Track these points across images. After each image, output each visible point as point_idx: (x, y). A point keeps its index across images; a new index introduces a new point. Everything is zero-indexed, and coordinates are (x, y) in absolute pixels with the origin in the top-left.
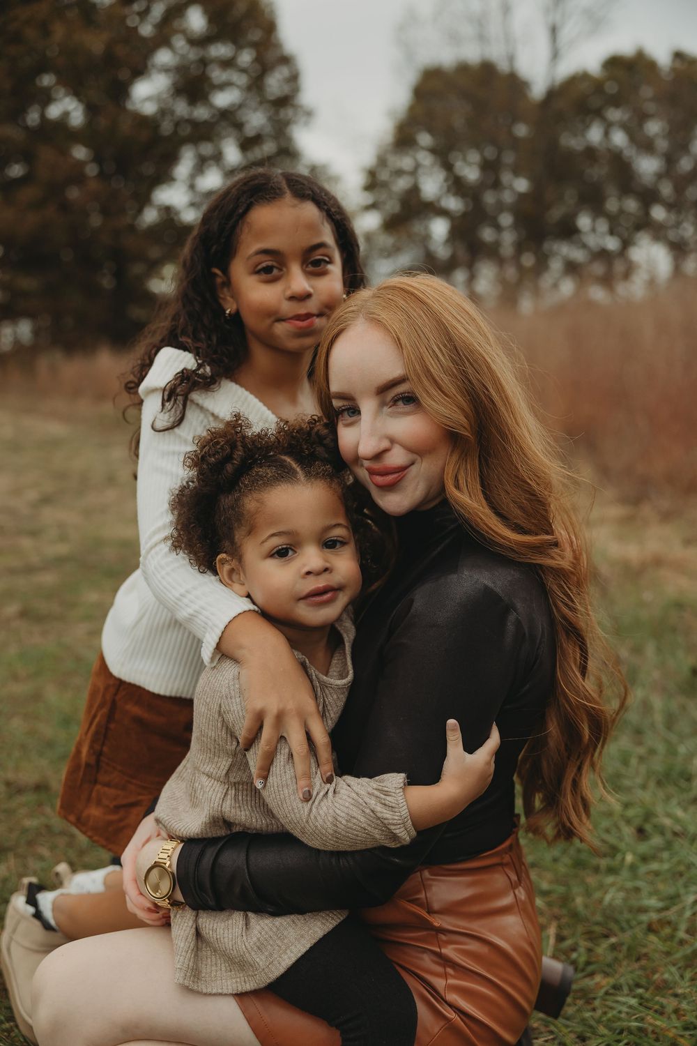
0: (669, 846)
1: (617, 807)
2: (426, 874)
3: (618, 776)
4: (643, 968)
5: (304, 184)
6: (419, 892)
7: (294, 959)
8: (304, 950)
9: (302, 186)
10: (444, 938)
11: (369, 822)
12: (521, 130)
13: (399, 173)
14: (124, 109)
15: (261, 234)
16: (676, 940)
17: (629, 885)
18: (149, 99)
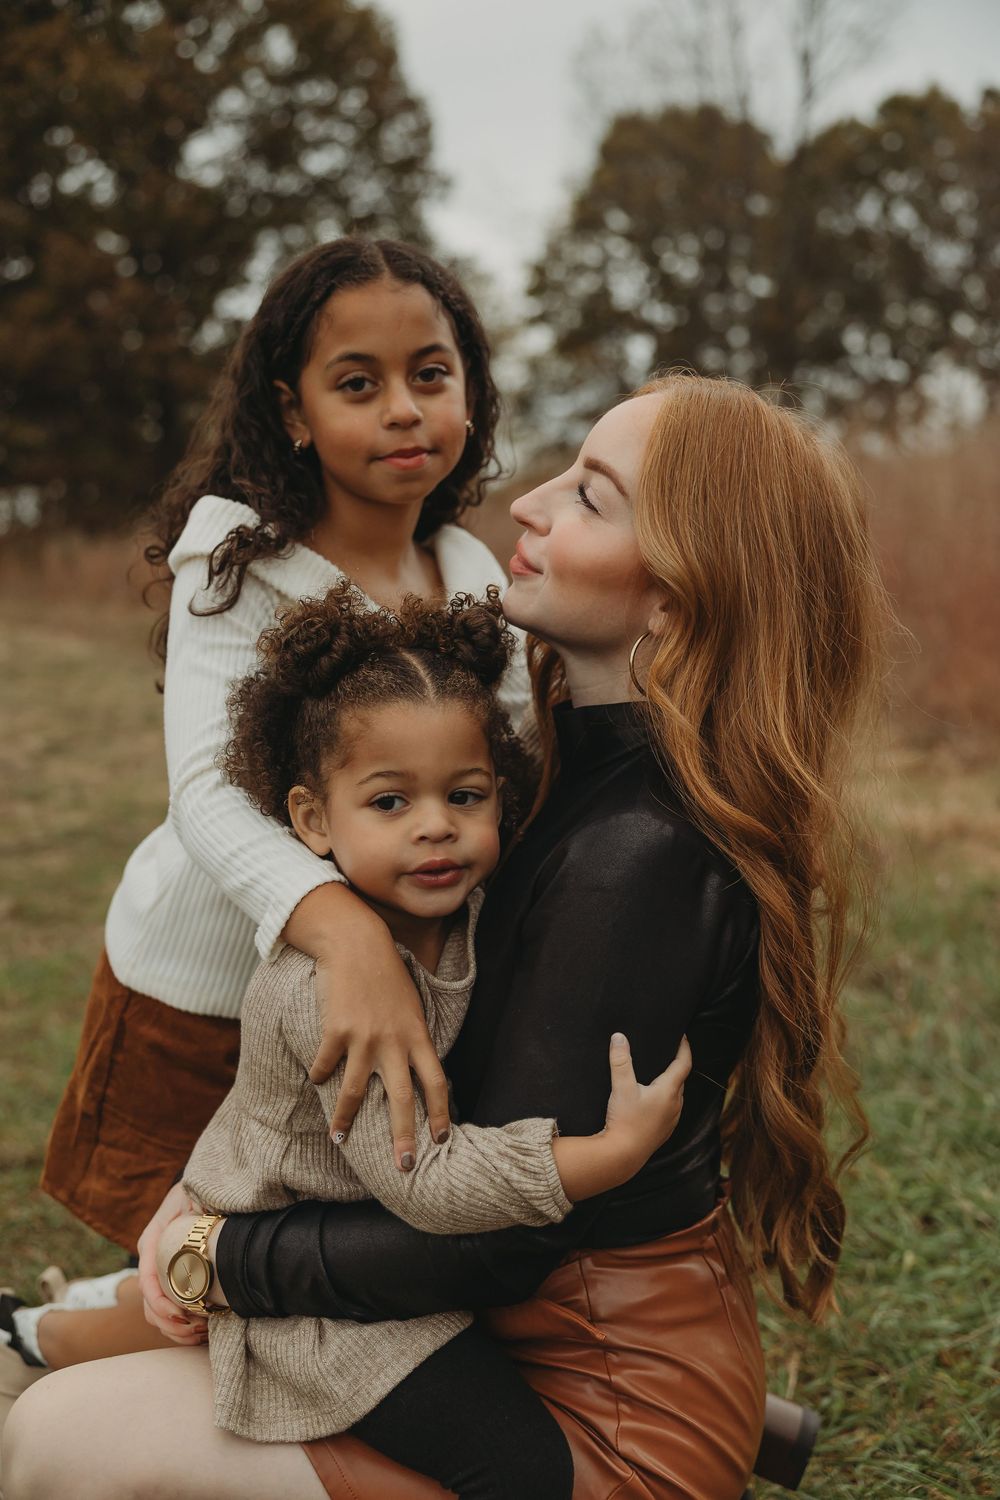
0: (968, 1241)
1: (892, 1187)
2: (588, 1263)
3: (895, 1139)
4: (929, 1420)
5: (410, 259)
6: (577, 1291)
7: (390, 1387)
8: (404, 1373)
9: (408, 261)
10: (614, 1358)
11: (501, 1196)
12: (760, 205)
13: (579, 269)
14: (174, 179)
15: (346, 332)
16: (978, 1377)
17: (909, 1298)
18: (211, 163)
